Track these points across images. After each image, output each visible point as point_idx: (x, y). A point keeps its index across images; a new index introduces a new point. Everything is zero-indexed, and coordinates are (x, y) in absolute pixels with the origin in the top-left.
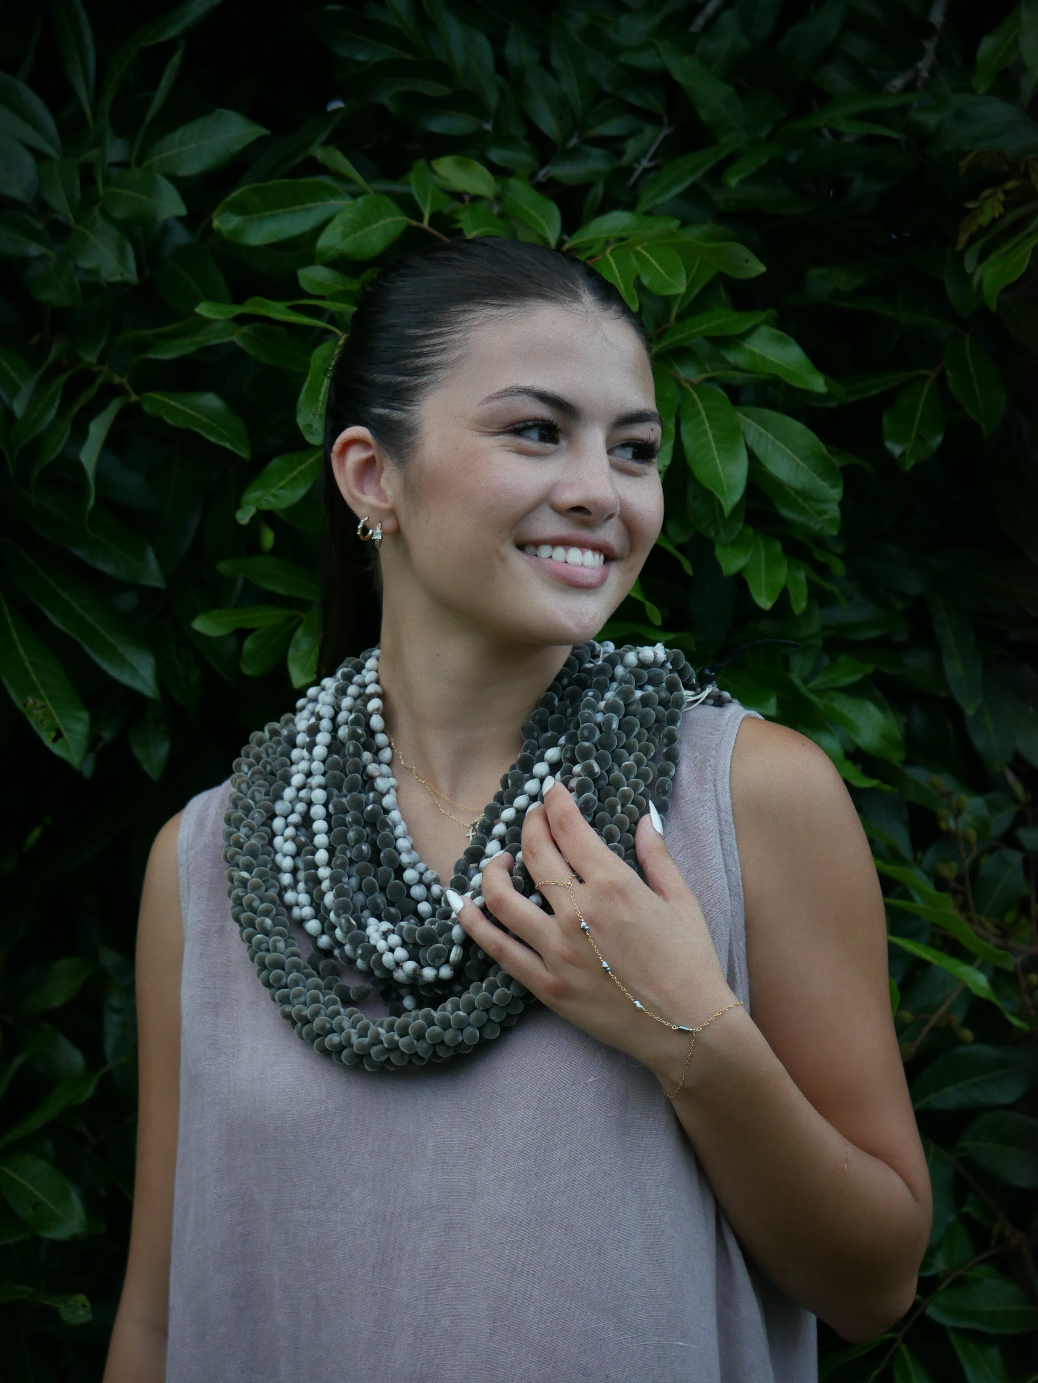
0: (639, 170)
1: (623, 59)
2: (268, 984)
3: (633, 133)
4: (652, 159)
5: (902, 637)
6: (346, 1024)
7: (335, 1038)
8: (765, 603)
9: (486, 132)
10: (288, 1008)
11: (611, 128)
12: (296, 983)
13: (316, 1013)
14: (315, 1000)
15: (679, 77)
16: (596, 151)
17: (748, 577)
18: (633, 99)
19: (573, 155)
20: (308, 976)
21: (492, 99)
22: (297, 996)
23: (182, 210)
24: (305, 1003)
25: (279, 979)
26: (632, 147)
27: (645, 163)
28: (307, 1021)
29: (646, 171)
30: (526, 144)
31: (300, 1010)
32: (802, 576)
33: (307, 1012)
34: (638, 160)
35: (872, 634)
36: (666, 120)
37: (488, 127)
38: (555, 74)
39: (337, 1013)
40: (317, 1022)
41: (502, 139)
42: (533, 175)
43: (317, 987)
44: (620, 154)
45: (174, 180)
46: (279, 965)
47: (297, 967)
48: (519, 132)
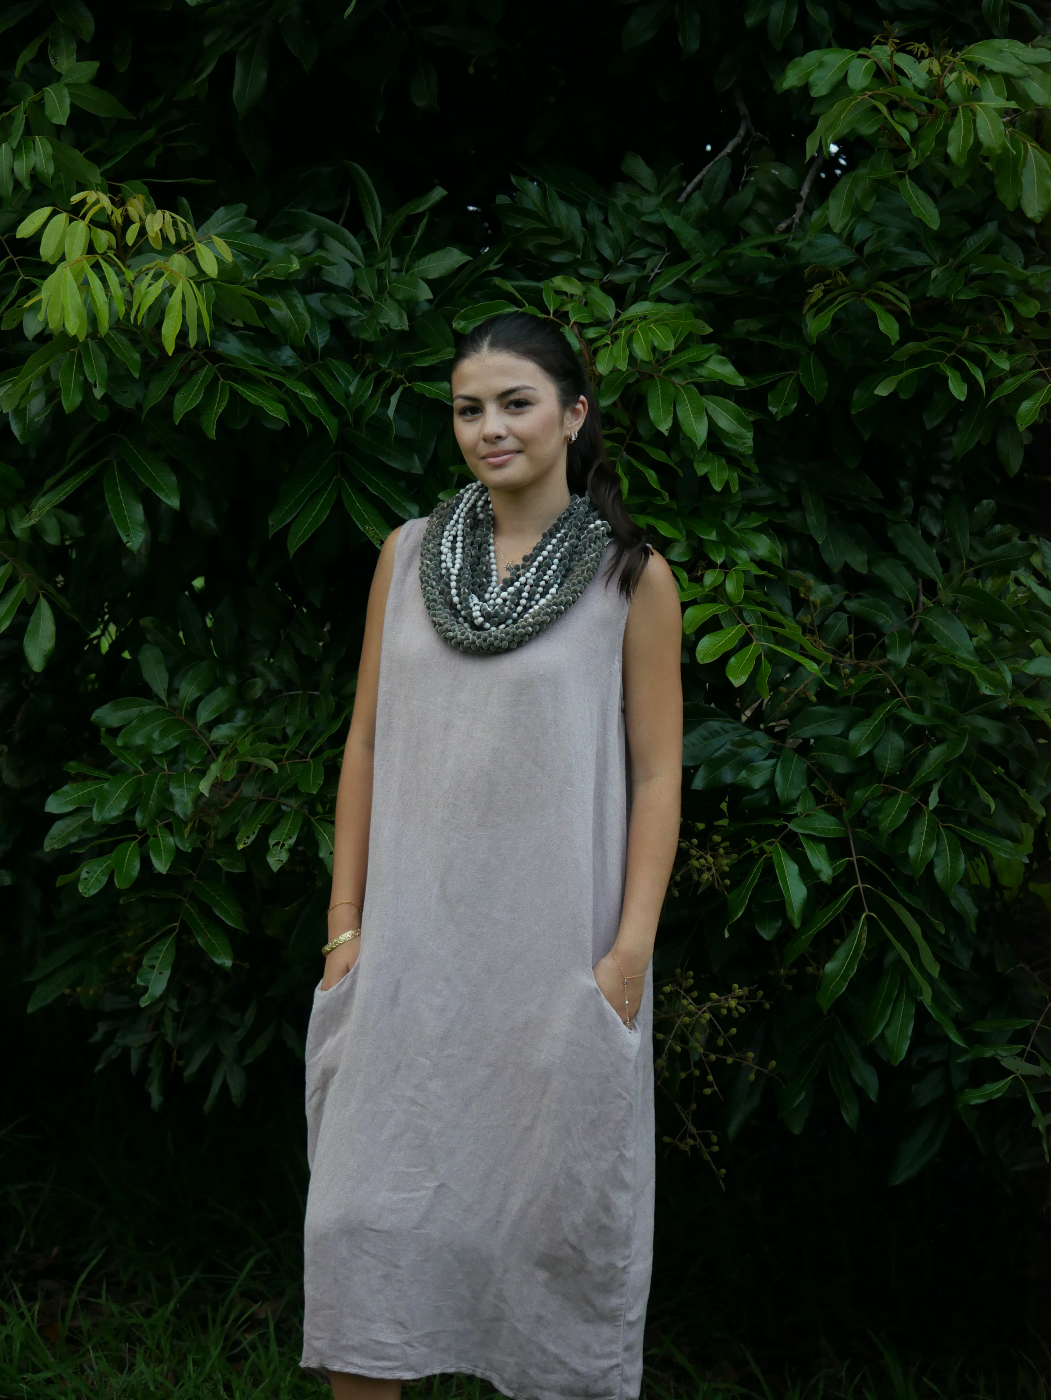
0: (652, 275)
1: (643, 219)
2: (428, 608)
3: (649, 257)
4: (659, 269)
5: (786, 504)
6: (457, 629)
7: (451, 634)
8: (718, 488)
9: (578, 259)
10: (435, 619)
11: (640, 254)
12: (440, 609)
13: (445, 623)
14: (446, 618)
15: (671, 227)
16: (632, 266)
17: (709, 476)
18: (650, 239)
19: (621, 269)
20: (445, 608)
21: (580, 241)
22: (439, 614)
23: (431, 297)
24: (442, 618)
25: (434, 606)
26: (649, 264)
27: (656, 271)
28: (441, 625)
29: (657, 274)
30: (598, 264)
31: (439, 620)
32: (736, 475)
33: (442, 622)
34: (653, 271)
35: (769, 503)
36: (666, 249)
37: (579, 256)
38: (611, 229)
39: (454, 625)
40: (445, 626)
41: (586, 262)
42: (601, 280)
43: (448, 613)
44: (644, 267)
45: (427, 281)
46: (435, 601)
47: (441, 603)
48: (594, 258)
